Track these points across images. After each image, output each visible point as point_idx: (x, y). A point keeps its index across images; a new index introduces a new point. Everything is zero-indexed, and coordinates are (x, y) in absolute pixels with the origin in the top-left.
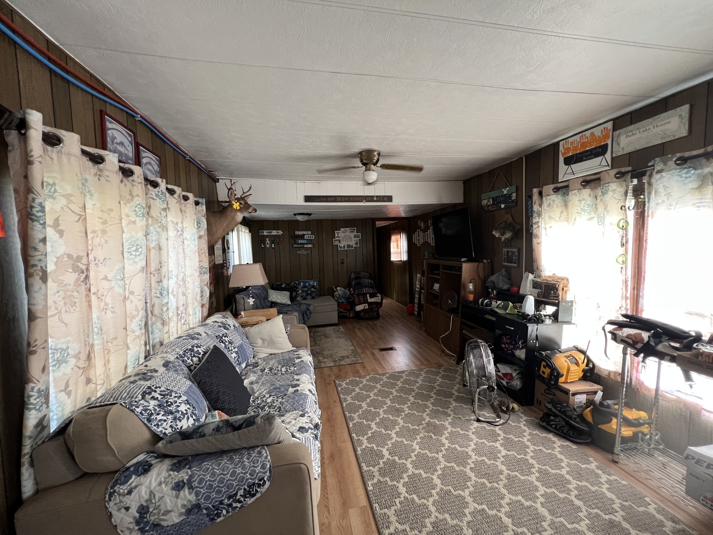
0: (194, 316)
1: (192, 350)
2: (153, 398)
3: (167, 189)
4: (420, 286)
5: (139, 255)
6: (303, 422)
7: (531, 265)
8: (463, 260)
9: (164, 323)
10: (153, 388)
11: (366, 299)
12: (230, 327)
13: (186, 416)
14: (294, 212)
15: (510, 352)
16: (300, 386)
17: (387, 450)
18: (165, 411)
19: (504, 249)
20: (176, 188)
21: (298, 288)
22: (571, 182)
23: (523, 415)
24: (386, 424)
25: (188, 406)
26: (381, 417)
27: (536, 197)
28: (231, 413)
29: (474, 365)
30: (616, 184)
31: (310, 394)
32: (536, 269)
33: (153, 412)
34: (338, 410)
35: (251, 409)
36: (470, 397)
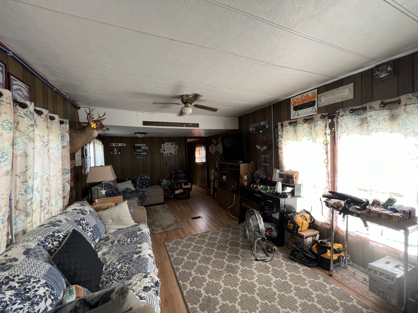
0: (57, 206)
1: (53, 236)
2: (11, 288)
3: (35, 110)
4: (214, 177)
5: (4, 161)
6: (147, 282)
7: (278, 164)
8: (240, 162)
9: (27, 215)
10: (11, 277)
11: (181, 186)
12: (87, 212)
13: (44, 298)
14: (135, 131)
15: (270, 215)
16: (142, 252)
17: (204, 289)
18: (22, 299)
19: (262, 156)
20: (43, 110)
21: (136, 181)
22: (298, 120)
23: (280, 253)
24: (201, 271)
25: (47, 288)
26: (198, 265)
27: (279, 127)
28: (87, 284)
29: (252, 225)
30: (321, 121)
31: (150, 258)
32: (281, 167)
33: (8, 303)
34: (168, 264)
35: (104, 276)
36: (249, 244)
